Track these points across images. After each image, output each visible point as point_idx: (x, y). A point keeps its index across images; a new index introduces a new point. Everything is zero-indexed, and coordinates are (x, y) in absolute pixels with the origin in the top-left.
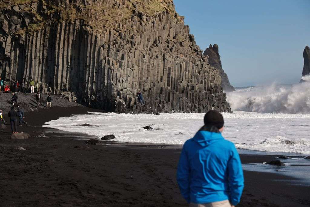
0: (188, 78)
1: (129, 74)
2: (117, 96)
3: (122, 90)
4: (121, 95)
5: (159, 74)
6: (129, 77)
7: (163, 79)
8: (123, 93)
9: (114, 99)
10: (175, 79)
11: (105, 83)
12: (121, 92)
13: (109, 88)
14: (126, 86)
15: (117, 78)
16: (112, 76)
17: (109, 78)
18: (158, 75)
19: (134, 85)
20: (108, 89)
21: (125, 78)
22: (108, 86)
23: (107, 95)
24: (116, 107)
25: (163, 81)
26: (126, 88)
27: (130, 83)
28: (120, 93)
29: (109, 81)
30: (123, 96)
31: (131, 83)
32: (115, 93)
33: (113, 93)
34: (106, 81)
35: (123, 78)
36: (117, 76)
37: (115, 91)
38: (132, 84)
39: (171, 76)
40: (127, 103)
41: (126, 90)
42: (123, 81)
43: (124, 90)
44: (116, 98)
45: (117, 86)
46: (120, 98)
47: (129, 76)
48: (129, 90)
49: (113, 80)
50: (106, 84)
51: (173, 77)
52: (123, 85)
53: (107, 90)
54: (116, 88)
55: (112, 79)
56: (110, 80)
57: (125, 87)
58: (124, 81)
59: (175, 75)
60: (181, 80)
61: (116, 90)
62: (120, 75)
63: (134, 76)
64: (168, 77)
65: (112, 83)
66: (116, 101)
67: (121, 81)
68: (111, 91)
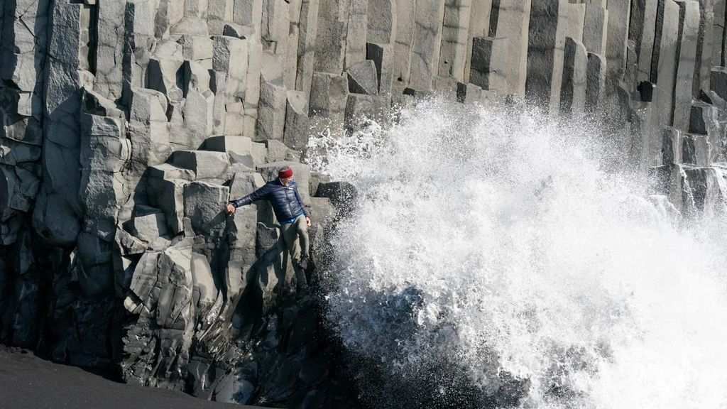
0: (699, 54)
1: (228, 18)
2: (137, 212)
3: (183, 160)
4: (179, 207)
5: (464, 17)
6: (234, 43)
7: (493, 65)
8: (193, 189)
9: (110, 244)
10: (593, 62)
11: (13, 89)
12: (173, 174)
13: (51, 134)
14: (217, 123)
15: (129, 47)
16: (84, 29)
17: (54, 47)
18: (451, 26)
19: (278, 117)
20: (41, 147)
21: (203, 48)
22: (41, 117)
23: (32, 202)
24: (134, 317)
25: (492, 77)
26: (214, 144)
27: (240, 98)
28: (171, 186)
29: (57, 76)
30: (199, 211)
31: (252, 98)
32: (123, 186)
33: (94, 184)
34: (25, 74)
35: (188, 50)
36: (137, 29)
37: (116, 165)
38: (263, 102)
39: (560, 43)
40: (236, 282)
41: (218, 154)
42: (184, 75)
43: (202, 157)
44: (129, 227)
45: (135, 125)
46: (170, 232)
47: (229, 31)
48: (248, 159)
49: (93, 69)
50: (25, 105)
51: (579, 42)
52: (193, 118)
53: (40, 161)
54: (124, 141)
55: (82, 58)
56: (70, 67)
57: (209, 134)
58: (200, 71)
59: (593, 27)
60: (644, 78)
61: (125, 155)
62: (161, 23)
63: (273, 36)
64: (530, 49)
65: (89, 88)
66: (135, 258)
67: (170, 78)
68: (79, 173)
